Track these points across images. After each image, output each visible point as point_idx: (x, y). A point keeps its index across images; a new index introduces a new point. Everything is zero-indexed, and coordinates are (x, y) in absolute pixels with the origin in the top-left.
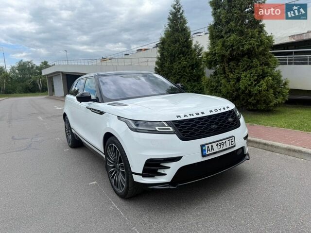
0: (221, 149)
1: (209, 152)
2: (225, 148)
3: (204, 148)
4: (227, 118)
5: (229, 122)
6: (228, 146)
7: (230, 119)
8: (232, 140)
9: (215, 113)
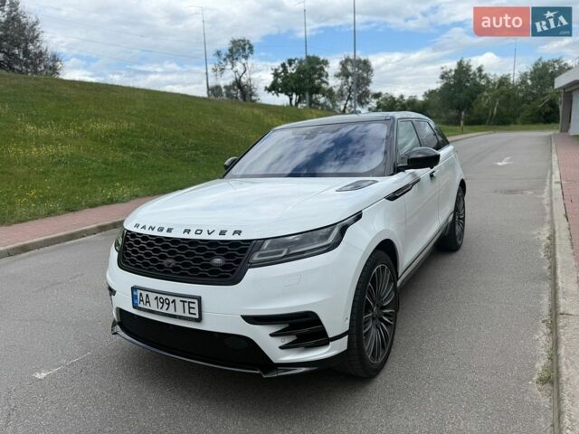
0: (164, 310)
1: (141, 305)
2: (171, 311)
3: (135, 293)
4: (212, 256)
5: (210, 266)
6: (179, 312)
7: (218, 261)
8: (191, 305)
9: (192, 236)
